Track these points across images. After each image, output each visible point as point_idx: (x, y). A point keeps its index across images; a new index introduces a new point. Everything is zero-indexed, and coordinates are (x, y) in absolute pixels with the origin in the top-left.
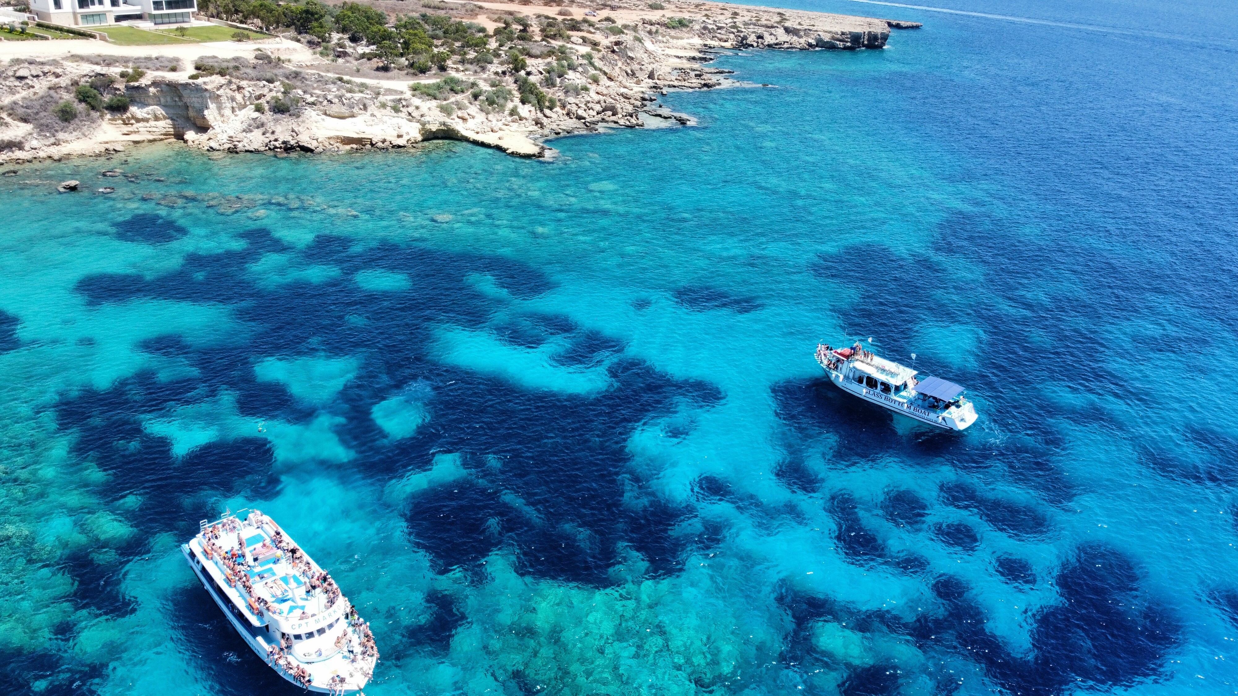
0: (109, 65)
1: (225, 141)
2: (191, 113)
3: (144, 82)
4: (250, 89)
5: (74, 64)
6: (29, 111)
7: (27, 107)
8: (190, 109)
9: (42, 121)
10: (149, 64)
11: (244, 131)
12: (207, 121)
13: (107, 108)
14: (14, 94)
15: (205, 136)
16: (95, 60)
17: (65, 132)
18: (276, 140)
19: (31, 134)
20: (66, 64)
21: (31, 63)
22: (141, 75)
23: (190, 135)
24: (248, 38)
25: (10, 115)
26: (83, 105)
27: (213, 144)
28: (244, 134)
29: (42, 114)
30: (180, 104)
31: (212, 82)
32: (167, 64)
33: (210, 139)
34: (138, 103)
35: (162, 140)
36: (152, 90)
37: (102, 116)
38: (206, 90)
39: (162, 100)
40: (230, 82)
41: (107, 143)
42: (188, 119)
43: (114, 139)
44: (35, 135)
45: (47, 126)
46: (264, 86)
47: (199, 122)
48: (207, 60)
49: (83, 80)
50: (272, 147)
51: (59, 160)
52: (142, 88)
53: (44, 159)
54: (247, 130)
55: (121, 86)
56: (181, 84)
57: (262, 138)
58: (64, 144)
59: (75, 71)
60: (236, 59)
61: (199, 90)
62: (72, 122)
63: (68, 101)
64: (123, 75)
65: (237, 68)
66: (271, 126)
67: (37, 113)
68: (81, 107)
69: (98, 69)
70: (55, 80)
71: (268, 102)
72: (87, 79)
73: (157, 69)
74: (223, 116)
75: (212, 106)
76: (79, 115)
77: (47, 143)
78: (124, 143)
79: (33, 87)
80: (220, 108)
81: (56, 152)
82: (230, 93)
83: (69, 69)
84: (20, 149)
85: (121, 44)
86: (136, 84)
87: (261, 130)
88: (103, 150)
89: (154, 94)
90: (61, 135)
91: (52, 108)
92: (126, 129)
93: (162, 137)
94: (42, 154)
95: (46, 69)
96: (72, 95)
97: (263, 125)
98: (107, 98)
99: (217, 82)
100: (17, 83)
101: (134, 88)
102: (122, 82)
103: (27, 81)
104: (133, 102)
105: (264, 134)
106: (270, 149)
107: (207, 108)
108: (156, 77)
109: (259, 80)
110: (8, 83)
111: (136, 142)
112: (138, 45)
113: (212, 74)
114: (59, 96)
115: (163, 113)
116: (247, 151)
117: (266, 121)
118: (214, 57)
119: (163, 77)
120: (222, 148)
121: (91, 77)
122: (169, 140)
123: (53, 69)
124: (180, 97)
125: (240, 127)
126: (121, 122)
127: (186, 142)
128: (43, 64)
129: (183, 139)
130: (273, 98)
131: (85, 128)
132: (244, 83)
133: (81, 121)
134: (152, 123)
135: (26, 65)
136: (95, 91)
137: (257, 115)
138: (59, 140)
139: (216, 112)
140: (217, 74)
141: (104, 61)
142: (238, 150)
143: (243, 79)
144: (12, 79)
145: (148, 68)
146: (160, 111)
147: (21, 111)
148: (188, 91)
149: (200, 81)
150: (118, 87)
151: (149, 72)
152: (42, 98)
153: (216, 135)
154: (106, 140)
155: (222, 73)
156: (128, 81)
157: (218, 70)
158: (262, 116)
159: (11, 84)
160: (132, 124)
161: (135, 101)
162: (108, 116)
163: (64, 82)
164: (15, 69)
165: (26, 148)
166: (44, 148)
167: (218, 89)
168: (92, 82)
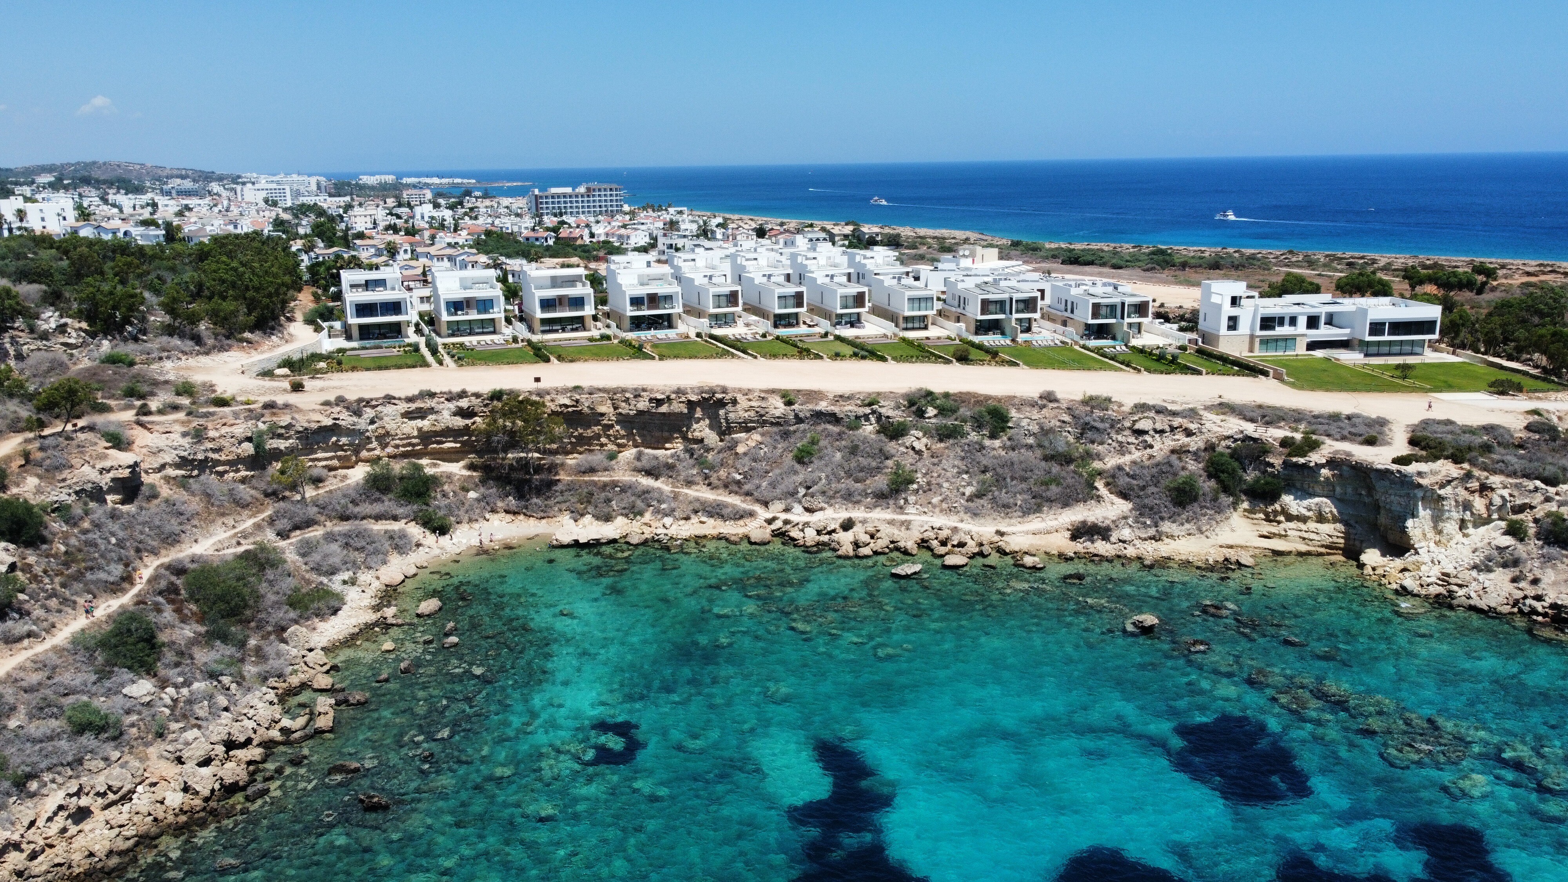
0: (1268, 424)
1: (1433, 579)
2: (1383, 519)
3: (1315, 458)
4: (1505, 493)
5: (1217, 418)
6: (1135, 482)
7: (1133, 477)
8: (1382, 512)
9: (1146, 501)
10: (1333, 429)
11: (1475, 567)
12: (1409, 538)
13: (1246, 492)
14: (1123, 455)
15: (1398, 563)
16: (1250, 414)
17: (1174, 522)
18: (1539, 598)
19: (1125, 518)
20: (1206, 415)
21: (1158, 412)
22: (1314, 446)
23: (1372, 557)
24: (1519, 388)
25: (1107, 484)
26: (1212, 483)
27: (1409, 582)
28: (1474, 573)
29: (1152, 489)
30: (1367, 500)
31: (1433, 473)
32: (1361, 429)
33: (1404, 570)
34: (1298, 489)
35: (1320, 554)
36: (1325, 472)
37: (1235, 506)
38: (1420, 486)
39: (1338, 489)
40: (1468, 476)
41: (1231, 547)
42: (1374, 527)
43: (1243, 543)
44: (1130, 521)
45: (1151, 509)
46: (1536, 489)
47: (1392, 537)
48: (1435, 427)
49: (1223, 443)
50: (1526, 609)
51: (1151, 567)
52: (1311, 468)
53: (1130, 560)
54: (1483, 567)
55: (1276, 461)
56: (1378, 471)
57: (1509, 587)
58: (1167, 540)
59: (1216, 429)
60: (1489, 429)
61: (1407, 484)
62: (1189, 507)
63: (1192, 474)
64: (1285, 442)
65: (1487, 448)
66: (1533, 568)
67: (1143, 488)
68: (1208, 485)
69: (1250, 429)
70: (1183, 439)
71: (1536, 521)
72: (1229, 443)
73: (1343, 438)
74: (1440, 532)
75: (1424, 513)
76: (1201, 499)
77: (1144, 536)
78: (1257, 551)
79: (1151, 447)
80: (1437, 519)
81: (1150, 550)
82: (1463, 494)
83: (1208, 425)
84: (1103, 539)
85: (1302, 388)
86: (1302, 460)
87: (1510, 573)
88: (1221, 559)
89: (1327, 479)
90: (1167, 527)
91: (1166, 482)
92: (1267, 528)
93: (1323, 550)
94: (1131, 551)
95: (1177, 421)
96: (1201, 466)
97: (1516, 562)
98: (1250, 476)
99: (1444, 473)
100: (1132, 439)
101: (1296, 465)
102: (1281, 454)
103: (1148, 438)
104: (1290, 487)
105: (1514, 580)
106: (1521, 611)
107: (1414, 516)
108: (1337, 452)
109: (1528, 476)
110: (1120, 438)
111: (1277, 553)
112: (1327, 390)
113: (1435, 458)
114: (1181, 464)
115: (1335, 511)
116: (1473, 608)
117: (1524, 555)
118: (1449, 422)
119: (1349, 454)
120: (1423, 592)
121: (1236, 440)
122: (1333, 558)
123: (1186, 423)
124: (1370, 489)
125: (1469, 558)
126: (1262, 516)
127: (1361, 566)
128: (1174, 414)
129: (1357, 560)
130: (1549, 514)
131: (1204, 520)
132: (1495, 480)
133: (1202, 507)
134: (1312, 525)
135: (1152, 414)
136: (1236, 464)
137: (1507, 541)
138: (1160, 533)
139: (1428, 525)
140: (1447, 458)
141: (1264, 417)
142: (1455, 602)
143: (1494, 472)
144: (1127, 432)
145: (1328, 435)
146: (1328, 506)
147: (1123, 481)
148: (1387, 483)
149: (1412, 469)
150: (1272, 461)
151: (1328, 441)
152: (1158, 465)
153: (1418, 566)
154: (1231, 543)
155: (1456, 459)
156: (1290, 455)
157: (1450, 451)
158: (1519, 546)
159: (1123, 439)
160: (1279, 522)
161: (1294, 486)
162: (1246, 505)
163: (1195, 443)
164: (1136, 418)
165: (1113, 539)
166: (1136, 542)
167: (1442, 486)
168: (1235, 450)
